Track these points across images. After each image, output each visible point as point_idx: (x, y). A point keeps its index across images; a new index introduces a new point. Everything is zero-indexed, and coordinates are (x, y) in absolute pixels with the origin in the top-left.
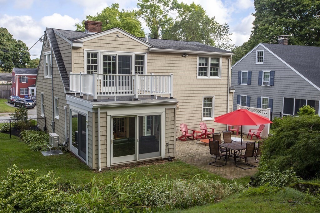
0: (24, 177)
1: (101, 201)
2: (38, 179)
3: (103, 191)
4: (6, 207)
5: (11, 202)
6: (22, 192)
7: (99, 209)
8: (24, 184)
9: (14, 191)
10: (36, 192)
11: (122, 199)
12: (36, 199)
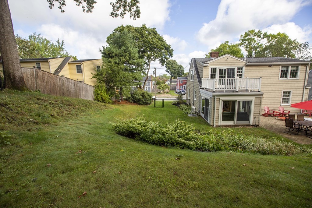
0: (182, 124)
1: (215, 141)
2: (187, 126)
3: (216, 135)
4: (175, 135)
5: (177, 133)
6: (181, 130)
7: (213, 144)
8: (182, 127)
9: (178, 130)
10: (186, 131)
11: (226, 142)
12: (186, 134)
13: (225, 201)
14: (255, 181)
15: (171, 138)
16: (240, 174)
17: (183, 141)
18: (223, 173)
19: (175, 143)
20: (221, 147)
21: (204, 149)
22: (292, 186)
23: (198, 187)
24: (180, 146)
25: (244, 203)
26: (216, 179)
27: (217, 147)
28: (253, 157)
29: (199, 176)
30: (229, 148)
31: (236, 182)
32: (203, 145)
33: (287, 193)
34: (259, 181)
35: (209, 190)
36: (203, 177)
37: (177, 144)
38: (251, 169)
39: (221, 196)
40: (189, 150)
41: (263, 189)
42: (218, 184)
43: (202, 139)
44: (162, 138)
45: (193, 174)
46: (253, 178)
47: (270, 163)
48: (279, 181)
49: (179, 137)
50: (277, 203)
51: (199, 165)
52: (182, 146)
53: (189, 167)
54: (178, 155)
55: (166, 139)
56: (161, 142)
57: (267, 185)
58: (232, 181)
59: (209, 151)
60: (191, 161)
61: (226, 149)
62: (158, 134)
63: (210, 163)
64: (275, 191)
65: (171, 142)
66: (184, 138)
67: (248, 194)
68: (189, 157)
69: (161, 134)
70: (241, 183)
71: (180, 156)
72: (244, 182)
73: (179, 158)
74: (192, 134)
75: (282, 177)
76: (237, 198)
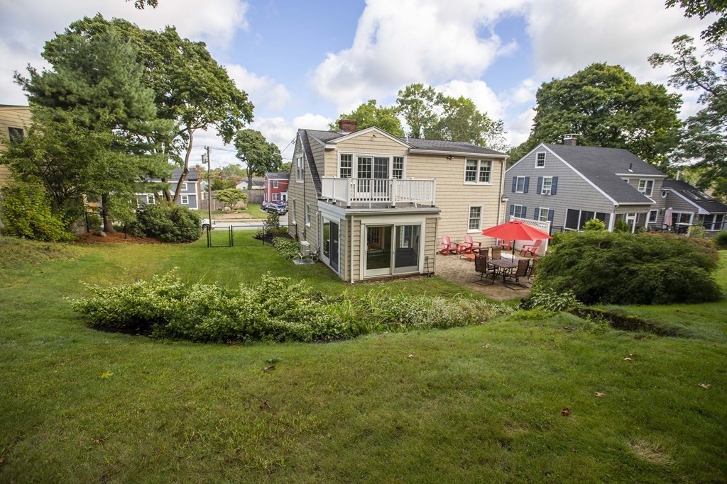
0: (277, 284)
1: (353, 314)
2: (291, 288)
3: (355, 303)
4: (262, 312)
5: (267, 307)
6: (276, 299)
7: (351, 322)
8: (277, 292)
9: (269, 298)
10: (289, 300)
11: (375, 314)
12: (289, 306)
13: (376, 443)
14: (429, 385)
15: (252, 321)
16: (403, 376)
17: (282, 323)
18: (371, 381)
19: (263, 330)
20: (365, 327)
21: (331, 335)
22: (487, 380)
23: (319, 426)
24: (275, 335)
25: (412, 434)
26: (356, 398)
27: (359, 327)
28: (425, 337)
29: (320, 400)
30: (381, 327)
31: (396, 396)
32: (328, 327)
33: (481, 394)
34: (436, 384)
35: (342, 426)
36: (330, 399)
37: (267, 333)
38: (423, 362)
39: (368, 432)
40: (297, 343)
41: (444, 397)
42: (361, 408)
43: (327, 313)
44: (230, 323)
45: (307, 399)
46: (426, 380)
47: (453, 343)
48: (468, 375)
49: (272, 314)
50: (466, 418)
51: (319, 375)
52: (279, 337)
53: (296, 384)
54: (271, 360)
55: (238, 324)
56: (227, 332)
57: (449, 388)
58: (388, 396)
59: (341, 337)
60: (300, 370)
61: (376, 329)
62: (219, 313)
63: (344, 365)
64: (462, 395)
65: (253, 331)
66: (284, 315)
67: (418, 414)
68: (297, 359)
69: (224, 313)
70: (405, 394)
71: (274, 362)
72: (410, 392)
73: (272, 367)
74: (303, 305)
75: (472, 367)
76: (398, 428)
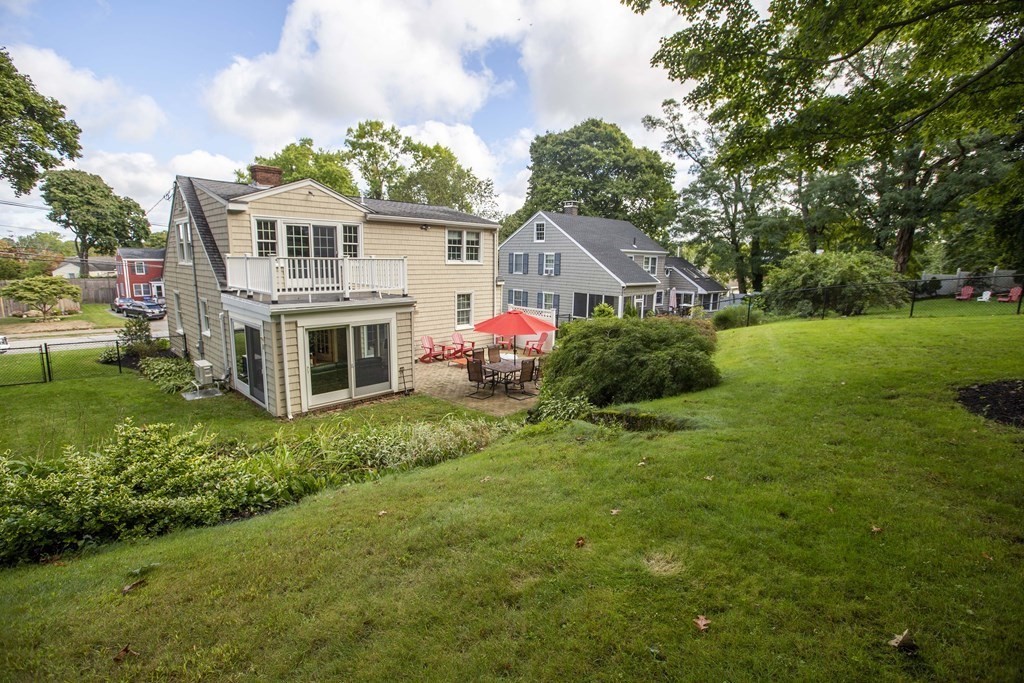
0: (147, 437)
1: (292, 465)
2: (175, 440)
3: (295, 451)
4: (117, 489)
5: (127, 480)
6: (145, 463)
7: (290, 479)
8: (148, 450)
9: (131, 463)
10: (172, 461)
11: (328, 460)
12: (173, 471)
13: (332, 656)
14: (409, 549)
15: (96, 511)
16: (372, 545)
17: (160, 502)
18: (322, 564)
19: (121, 522)
20: (313, 482)
21: (256, 506)
22: (487, 524)
23: (234, 659)
24: (149, 525)
25: (389, 625)
26: (298, 595)
27: (303, 485)
28: (404, 481)
29: (236, 616)
30: (339, 478)
31: (362, 577)
32: (250, 493)
33: (480, 545)
34: (420, 545)
35: (275, 647)
36: (253, 609)
37: (130, 525)
38: (401, 519)
39: (319, 642)
40: (193, 530)
41: (431, 560)
42: (307, 610)
43: (243, 472)
44: (44, 523)
45: (209, 620)
46: (406, 543)
47: (441, 484)
48: (463, 523)
49: (139, 490)
50: (462, 583)
51: (233, 574)
52: (156, 527)
53: (189, 600)
54: (138, 571)
55: (65, 521)
56: (40, 540)
57: (438, 547)
58: (350, 579)
59: (274, 505)
60: (197, 574)
61: (331, 482)
62: (19, 509)
63: (276, 548)
64: (457, 553)
65: (99, 527)
66: (163, 489)
67: (396, 594)
68: (191, 557)
69: (31, 506)
70: (376, 570)
71: (144, 572)
72: (383, 565)
73: (140, 583)
74: (200, 467)
75: (468, 511)
76: (367, 623)
